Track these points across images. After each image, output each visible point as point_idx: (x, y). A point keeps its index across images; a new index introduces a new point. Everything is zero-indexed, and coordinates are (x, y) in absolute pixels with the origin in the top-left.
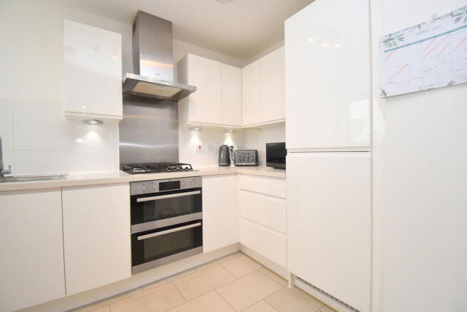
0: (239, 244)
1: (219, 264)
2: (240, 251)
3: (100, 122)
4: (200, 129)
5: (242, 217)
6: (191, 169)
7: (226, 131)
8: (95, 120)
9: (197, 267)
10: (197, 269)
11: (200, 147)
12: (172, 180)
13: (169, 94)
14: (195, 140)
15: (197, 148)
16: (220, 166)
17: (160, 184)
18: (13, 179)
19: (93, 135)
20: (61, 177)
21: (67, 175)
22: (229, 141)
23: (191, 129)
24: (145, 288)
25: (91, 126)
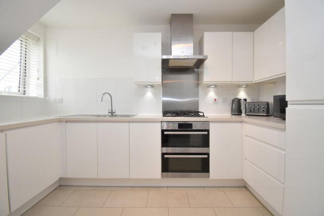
0: (243, 180)
1: (223, 191)
2: (245, 187)
3: (152, 86)
4: (216, 86)
5: (246, 159)
6: (203, 116)
7: (239, 86)
8: (150, 85)
9: (205, 187)
10: (206, 189)
11: (215, 100)
12: (187, 123)
13: (191, 64)
14: (212, 94)
15: (213, 100)
17: (179, 124)
18: (116, 116)
19: (149, 94)
20: (133, 116)
21: (137, 115)
22: (242, 95)
23: (209, 86)
24: (169, 189)
25: (149, 89)
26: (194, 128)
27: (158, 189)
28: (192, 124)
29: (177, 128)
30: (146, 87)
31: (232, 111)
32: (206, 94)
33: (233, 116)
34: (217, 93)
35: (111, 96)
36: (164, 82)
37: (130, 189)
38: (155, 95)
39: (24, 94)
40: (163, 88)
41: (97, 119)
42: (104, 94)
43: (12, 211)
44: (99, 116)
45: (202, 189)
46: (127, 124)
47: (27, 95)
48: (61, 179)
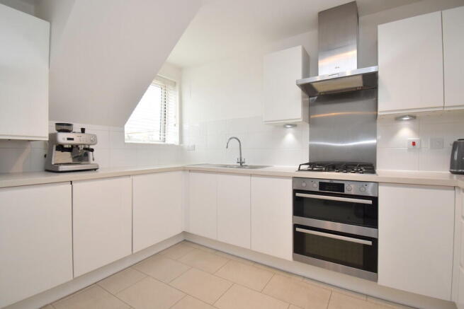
3: (294, 125)
4: (413, 117)
11: (414, 144)
12: (334, 182)
14: (406, 133)
16: (453, 173)
17: (320, 183)
18: (246, 167)
19: (290, 137)
23: (397, 118)
24: (305, 280)
25: (288, 130)
26: (346, 192)
27: (288, 276)
28: (343, 185)
29: (317, 190)
30: (285, 126)
31: (452, 167)
32: (394, 132)
33: (455, 176)
34: (417, 131)
35: (239, 141)
36: (312, 117)
37: (252, 264)
38: (297, 137)
39: (164, 141)
40: (310, 127)
41: (223, 170)
42: (231, 139)
43: (134, 252)
44: (226, 166)
45: (364, 298)
46: (248, 178)
47: (166, 142)
48: (184, 233)
